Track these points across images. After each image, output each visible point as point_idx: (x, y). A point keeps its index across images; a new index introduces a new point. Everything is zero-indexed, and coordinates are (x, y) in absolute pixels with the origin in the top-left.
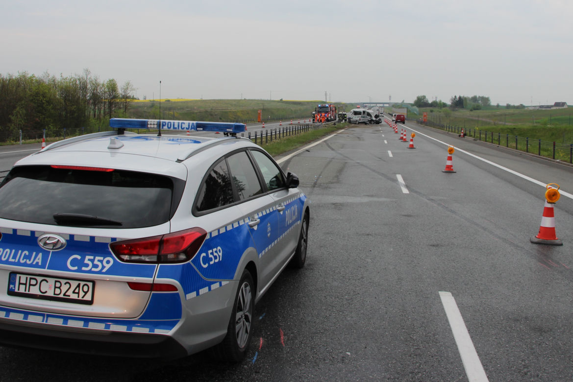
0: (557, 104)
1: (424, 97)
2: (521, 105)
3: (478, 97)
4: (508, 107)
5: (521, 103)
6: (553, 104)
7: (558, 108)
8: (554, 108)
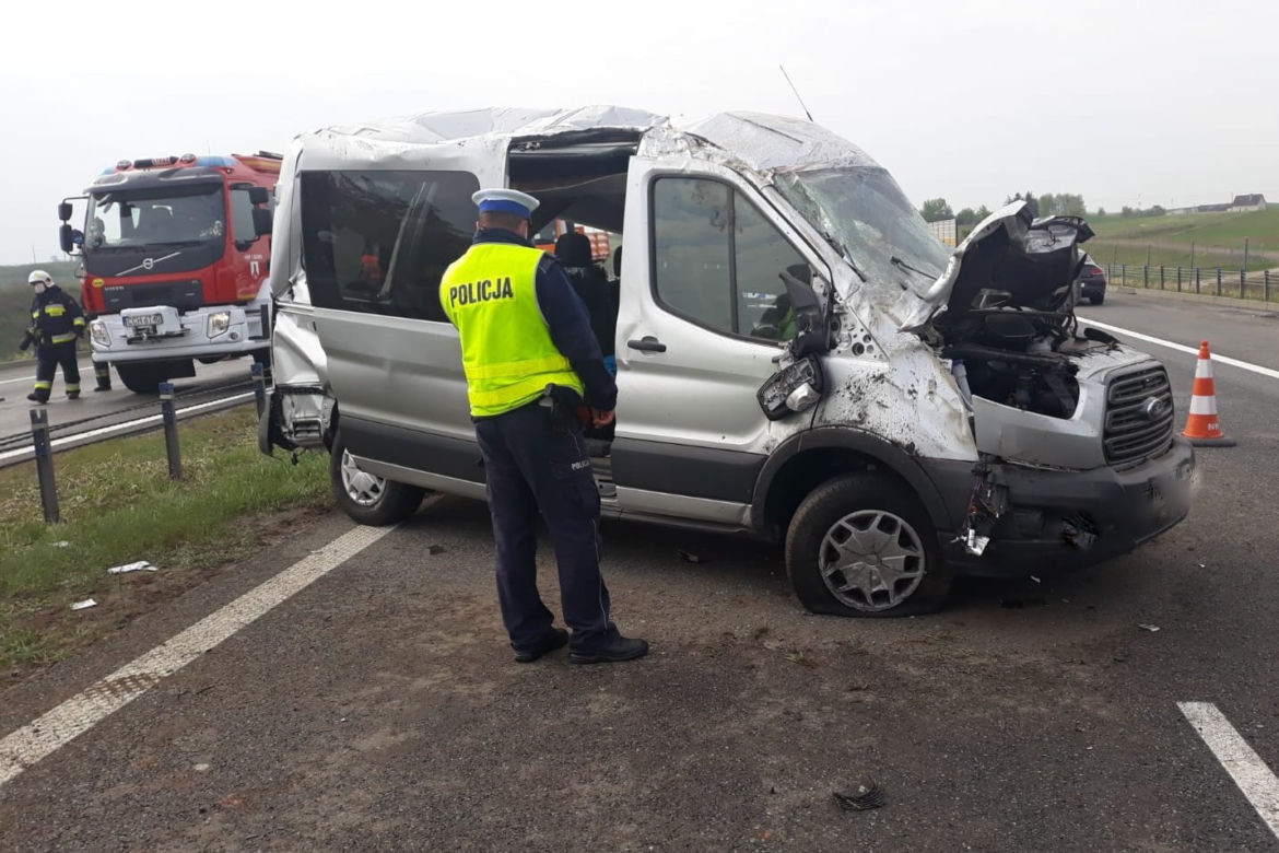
0: (1240, 201)
1: (942, 202)
2: (1156, 207)
3: (1054, 196)
4: (1127, 212)
5: (1156, 204)
6: (1230, 201)
7: (1243, 209)
8: (1236, 209)
